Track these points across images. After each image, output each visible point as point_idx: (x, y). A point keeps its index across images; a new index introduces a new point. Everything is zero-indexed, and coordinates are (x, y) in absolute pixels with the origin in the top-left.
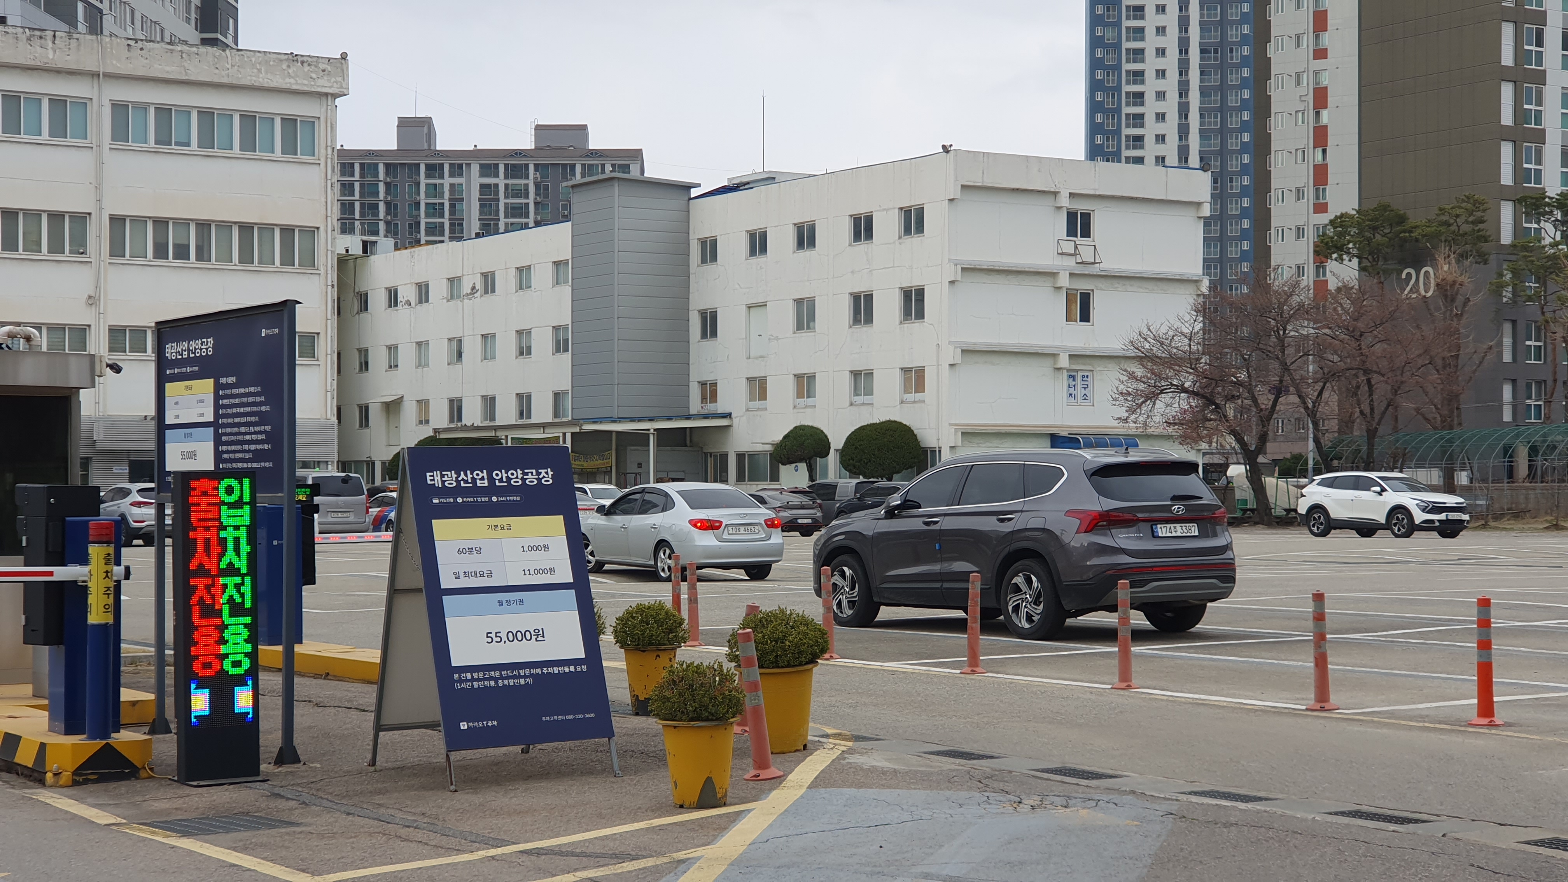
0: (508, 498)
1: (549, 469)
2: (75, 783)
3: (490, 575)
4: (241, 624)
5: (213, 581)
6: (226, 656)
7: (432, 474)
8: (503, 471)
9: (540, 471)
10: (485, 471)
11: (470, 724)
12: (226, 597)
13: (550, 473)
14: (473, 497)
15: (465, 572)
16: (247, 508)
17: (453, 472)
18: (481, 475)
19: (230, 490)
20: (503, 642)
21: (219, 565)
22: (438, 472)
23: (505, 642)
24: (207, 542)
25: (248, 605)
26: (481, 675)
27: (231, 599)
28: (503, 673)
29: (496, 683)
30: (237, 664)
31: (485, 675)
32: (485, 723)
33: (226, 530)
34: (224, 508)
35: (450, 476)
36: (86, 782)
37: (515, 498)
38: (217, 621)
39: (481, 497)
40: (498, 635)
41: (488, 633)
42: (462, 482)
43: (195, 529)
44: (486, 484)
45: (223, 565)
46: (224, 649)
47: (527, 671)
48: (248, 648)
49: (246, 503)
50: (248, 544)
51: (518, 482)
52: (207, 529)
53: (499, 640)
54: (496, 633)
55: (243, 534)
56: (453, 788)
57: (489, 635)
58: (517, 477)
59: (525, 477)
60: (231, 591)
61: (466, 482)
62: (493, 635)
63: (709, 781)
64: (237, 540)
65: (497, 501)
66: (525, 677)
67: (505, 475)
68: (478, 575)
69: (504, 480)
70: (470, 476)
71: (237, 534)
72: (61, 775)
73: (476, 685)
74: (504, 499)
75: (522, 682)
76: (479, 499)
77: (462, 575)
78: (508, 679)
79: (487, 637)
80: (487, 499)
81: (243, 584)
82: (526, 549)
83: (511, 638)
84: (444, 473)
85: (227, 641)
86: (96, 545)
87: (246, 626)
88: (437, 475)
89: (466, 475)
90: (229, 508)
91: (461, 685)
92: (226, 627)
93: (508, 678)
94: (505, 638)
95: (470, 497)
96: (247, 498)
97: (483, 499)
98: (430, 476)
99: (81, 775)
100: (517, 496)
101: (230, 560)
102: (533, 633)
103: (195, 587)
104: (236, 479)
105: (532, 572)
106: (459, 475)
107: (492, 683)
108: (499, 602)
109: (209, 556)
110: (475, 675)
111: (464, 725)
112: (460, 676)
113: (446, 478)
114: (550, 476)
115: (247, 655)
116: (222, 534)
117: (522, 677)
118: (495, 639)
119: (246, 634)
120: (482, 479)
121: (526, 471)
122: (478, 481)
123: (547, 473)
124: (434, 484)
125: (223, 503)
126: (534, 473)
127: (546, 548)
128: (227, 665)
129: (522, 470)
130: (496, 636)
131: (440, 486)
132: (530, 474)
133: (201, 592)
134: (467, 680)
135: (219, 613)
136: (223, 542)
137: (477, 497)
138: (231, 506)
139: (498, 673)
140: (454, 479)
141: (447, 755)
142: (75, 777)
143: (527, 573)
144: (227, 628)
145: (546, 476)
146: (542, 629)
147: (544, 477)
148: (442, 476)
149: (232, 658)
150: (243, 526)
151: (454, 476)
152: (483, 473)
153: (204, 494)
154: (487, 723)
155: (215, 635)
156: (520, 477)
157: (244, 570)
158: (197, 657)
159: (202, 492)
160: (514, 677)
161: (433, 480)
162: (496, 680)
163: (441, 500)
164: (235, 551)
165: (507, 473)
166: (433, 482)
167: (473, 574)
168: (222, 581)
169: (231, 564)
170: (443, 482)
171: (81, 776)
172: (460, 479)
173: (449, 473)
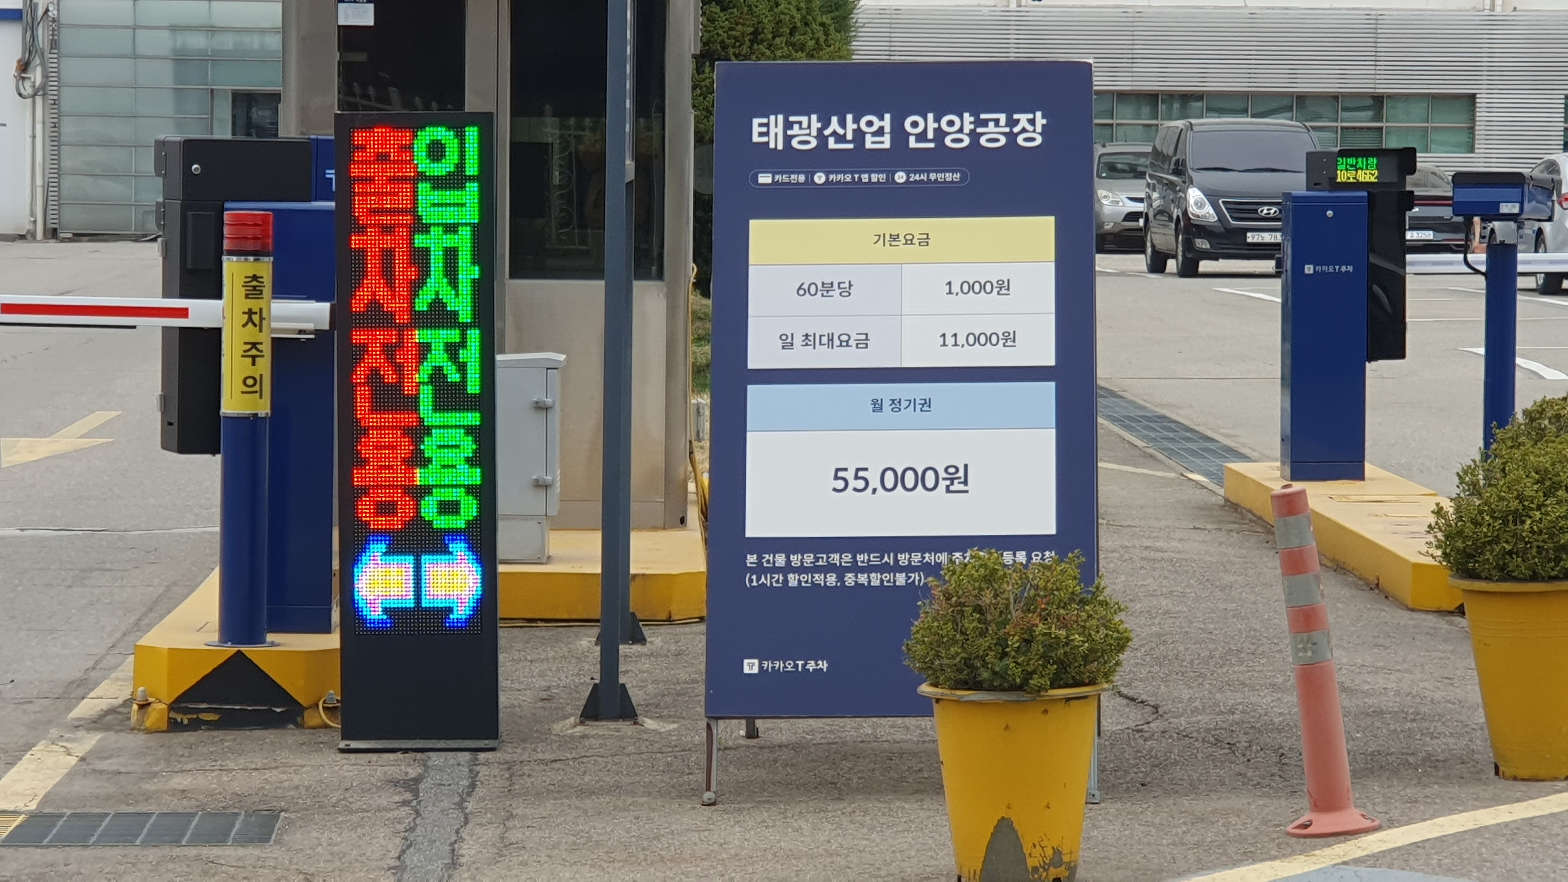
0: (933, 176)
1: (1039, 114)
2: (174, 726)
3: (864, 342)
4: (459, 427)
5: (400, 337)
6: (427, 490)
7: (765, 121)
8: (930, 116)
9: (1016, 116)
10: (887, 116)
11: (765, 664)
12: (424, 373)
13: (1040, 121)
14: (852, 173)
15: (807, 336)
16: (473, 188)
17: (814, 117)
18: (877, 124)
19: (436, 151)
20: (870, 490)
21: (412, 304)
22: (781, 118)
23: (874, 491)
24: (387, 256)
25: (474, 387)
26: (809, 559)
27: (438, 376)
28: (860, 557)
29: (841, 578)
30: (449, 508)
31: (817, 559)
32: (800, 663)
33: (427, 232)
34: (423, 188)
35: (805, 125)
36: (195, 725)
37: (949, 177)
38: (408, 419)
39: (870, 173)
40: (861, 474)
41: (837, 470)
42: (831, 140)
43: (362, 230)
44: (887, 145)
45: (422, 304)
46: (420, 477)
47: (916, 558)
48: (475, 476)
49: (471, 179)
50: (474, 263)
51: (961, 141)
52: (387, 230)
53: (861, 484)
54: (858, 470)
55: (464, 241)
56: (708, 796)
57: (840, 474)
58: (961, 130)
59: (979, 130)
60: (438, 357)
61: (840, 139)
62: (849, 475)
63: (1004, 828)
64: (451, 255)
65: (907, 181)
66: (909, 569)
67: (932, 125)
68: (837, 342)
69: (930, 135)
70: (851, 126)
71: (450, 241)
72: (150, 709)
73: (793, 580)
74: (924, 177)
75: (901, 579)
76: (865, 178)
77: (798, 340)
78: (869, 572)
79: (836, 478)
80: (882, 177)
81: (463, 344)
82: (956, 288)
83: (889, 484)
84: (792, 119)
85: (429, 461)
86: (235, 258)
87: (470, 430)
88: (776, 123)
89: (843, 124)
90: (434, 188)
91: (758, 579)
92: (428, 431)
93: (869, 569)
94: (875, 482)
95: (845, 173)
96: (472, 168)
97: (875, 178)
98: (761, 125)
99: (186, 711)
100: (953, 172)
101: (437, 293)
102: (942, 474)
103: (363, 348)
104: (449, 128)
105: (961, 340)
106: (826, 124)
107: (832, 580)
108: (875, 402)
109: (390, 284)
110: (795, 559)
111: (751, 666)
112: (760, 558)
113: (796, 130)
114: (1039, 129)
115: (470, 490)
116: (420, 241)
117: (902, 569)
118: (853, 483)
119: (469, 446)
120: (880, 132)
121: (983, 116)
122: (869, 139)
123: (1032, 122)
124: (768, 143)
125: (422, 177)
126: (1003, 122)
127: (1003, 287)
128: (429, 509)
129: (975, 114)
130: (857, 477)
131: (780, 147)
132: (991, 124)
133: (375, 358)
134: (775, 570)
135: (413, 403)
136: (420, 259)
137: (860, 173)
138: (439, 183)
139: (847, 558)
140: (814, 132)
141: (709, 727)
142: (173, 715)
143: (950, 341)
144: (429, 434)
145: (1030, 128)
146: (966, 466)
147: (1024, 130)
148: (788, 125)
149: (439, 495)
150: (466, 224)
151: (816, 125)
152: (882, 119)
153: (382, 158)
154: (804, 666)
155: (405, 449)
156: (967, 130)
157: (465, 317)
158: (365, 491)
159: (378, 155)
160: (883, 568)
161: (767, 134)
162: (840, 572)
163: (778, 177)
164: (446, 274)
165: (937, 120)
166: (765, 139)
167: (825, 340)
168: (421, 336)
169: (438, 304)
170: (788, 139)
171: (185, 714)
172: (827, 132)
173: (804, 119)
